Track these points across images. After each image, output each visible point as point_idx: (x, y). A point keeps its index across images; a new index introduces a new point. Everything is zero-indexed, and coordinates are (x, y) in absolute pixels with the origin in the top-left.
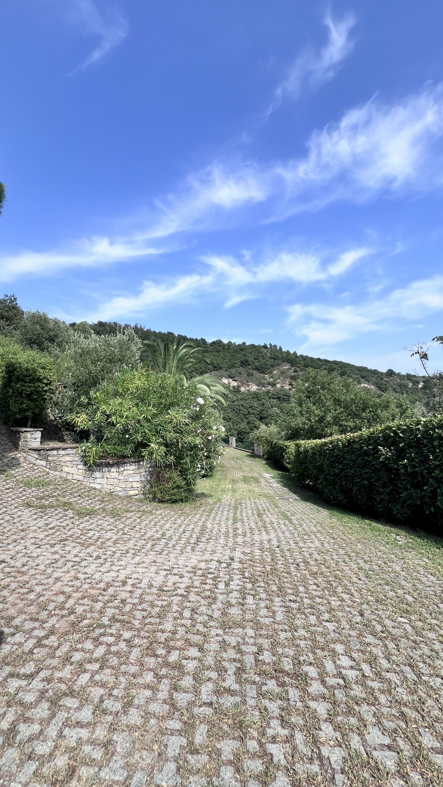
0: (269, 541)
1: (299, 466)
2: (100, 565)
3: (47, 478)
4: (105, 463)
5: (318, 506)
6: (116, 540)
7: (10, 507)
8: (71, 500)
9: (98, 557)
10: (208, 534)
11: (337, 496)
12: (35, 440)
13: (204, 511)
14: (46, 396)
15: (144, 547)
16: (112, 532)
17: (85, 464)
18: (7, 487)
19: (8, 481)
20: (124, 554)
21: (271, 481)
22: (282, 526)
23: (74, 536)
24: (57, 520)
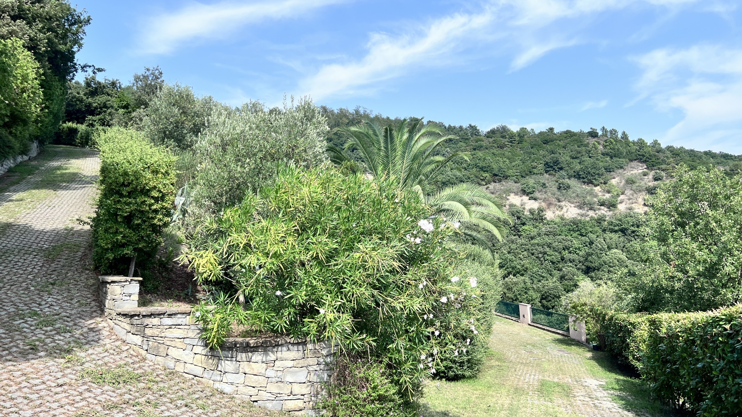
1: (659, 367)
3: (140, 367)
4: (241, 344)
12: (128, 298)
14: (155, 221)
17: (206, 345)
18: (60, 382)
19: (69, 371)
21: (599, 394)
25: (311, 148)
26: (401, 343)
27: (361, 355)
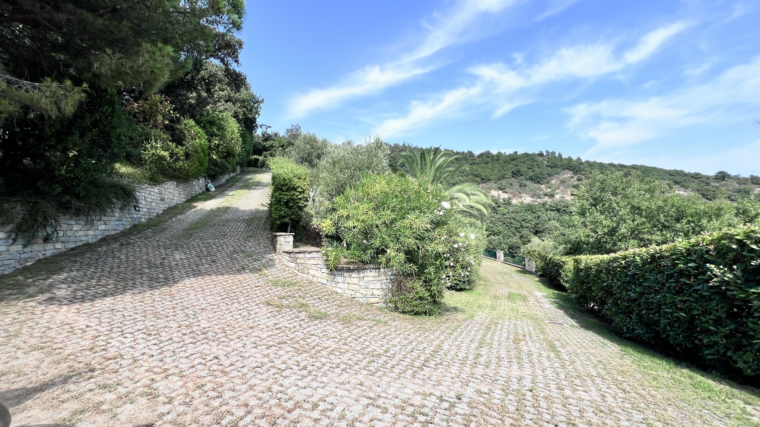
0: (520, 379)
1: (579, 285)
2: (301, 378)
3: (295, 279)
4: (346, 268)
5: (604, 338)
6: (333, 351)
7: (251, 304)
8: (309, 302)
9: (305, 368)
10: (440, 357)
11: (633, 328)
12: (288, 244)
13: (447, 328)
14: (300, 204)
15: (359, 363)
16: (333, 340)
17: (328, 268)
18: (257, 285)
19: (260, 280)
20: (333, 368)
21: (543, 300)
22: (545, 359)
23: (294, 340)
24: (288, 320)
25: (380, 163)
26: (432, 269)
27: (410, 275)
